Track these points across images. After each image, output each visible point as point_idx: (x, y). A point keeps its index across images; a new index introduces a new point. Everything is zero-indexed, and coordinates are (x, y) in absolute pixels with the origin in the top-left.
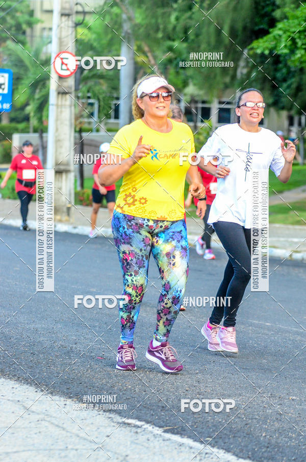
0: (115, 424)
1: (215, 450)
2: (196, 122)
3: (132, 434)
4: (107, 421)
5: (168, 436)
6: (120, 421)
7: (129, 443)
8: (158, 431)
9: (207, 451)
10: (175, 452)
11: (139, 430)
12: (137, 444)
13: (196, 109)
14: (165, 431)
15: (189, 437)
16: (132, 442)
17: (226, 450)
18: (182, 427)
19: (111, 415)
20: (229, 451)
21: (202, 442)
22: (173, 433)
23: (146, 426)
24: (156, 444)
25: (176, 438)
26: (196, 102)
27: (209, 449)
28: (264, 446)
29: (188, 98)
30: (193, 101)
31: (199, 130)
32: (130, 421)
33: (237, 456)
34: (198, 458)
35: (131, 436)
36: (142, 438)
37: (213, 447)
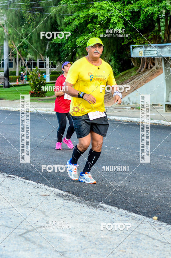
0: (5, 177)
1: (41, 185)
2: (31, 68)
3: (11, 180)
4: (2, 176)
5: (24, 180)
6: (7, 176)
7: (10, 183)
8: (21, 179)
9: (39, 185)
10: (27, 186)
11: (14, 179)
12: (13, 183)
13: (31, 63)
14: (23, 179)
15: (32, 180)
16: (11, 183)
17: (45, 184)
18: (29, 177)
19: (4, 174)
20: (46, 185)
21: (36, 182)
22: (26, 179)
23: (16, 177)
24: (20, 183)
25: (27, 181)
26: (31, 60)
27: (39, 184)
28: (59, 183)
29: (28, 59)
30: (30, 60)
31: (33, 70)
32: (10, 175)
33: (49, 186)
34: (35, 188)
35: (11, 181)
36: (15, 181)
37: (40, 183)
